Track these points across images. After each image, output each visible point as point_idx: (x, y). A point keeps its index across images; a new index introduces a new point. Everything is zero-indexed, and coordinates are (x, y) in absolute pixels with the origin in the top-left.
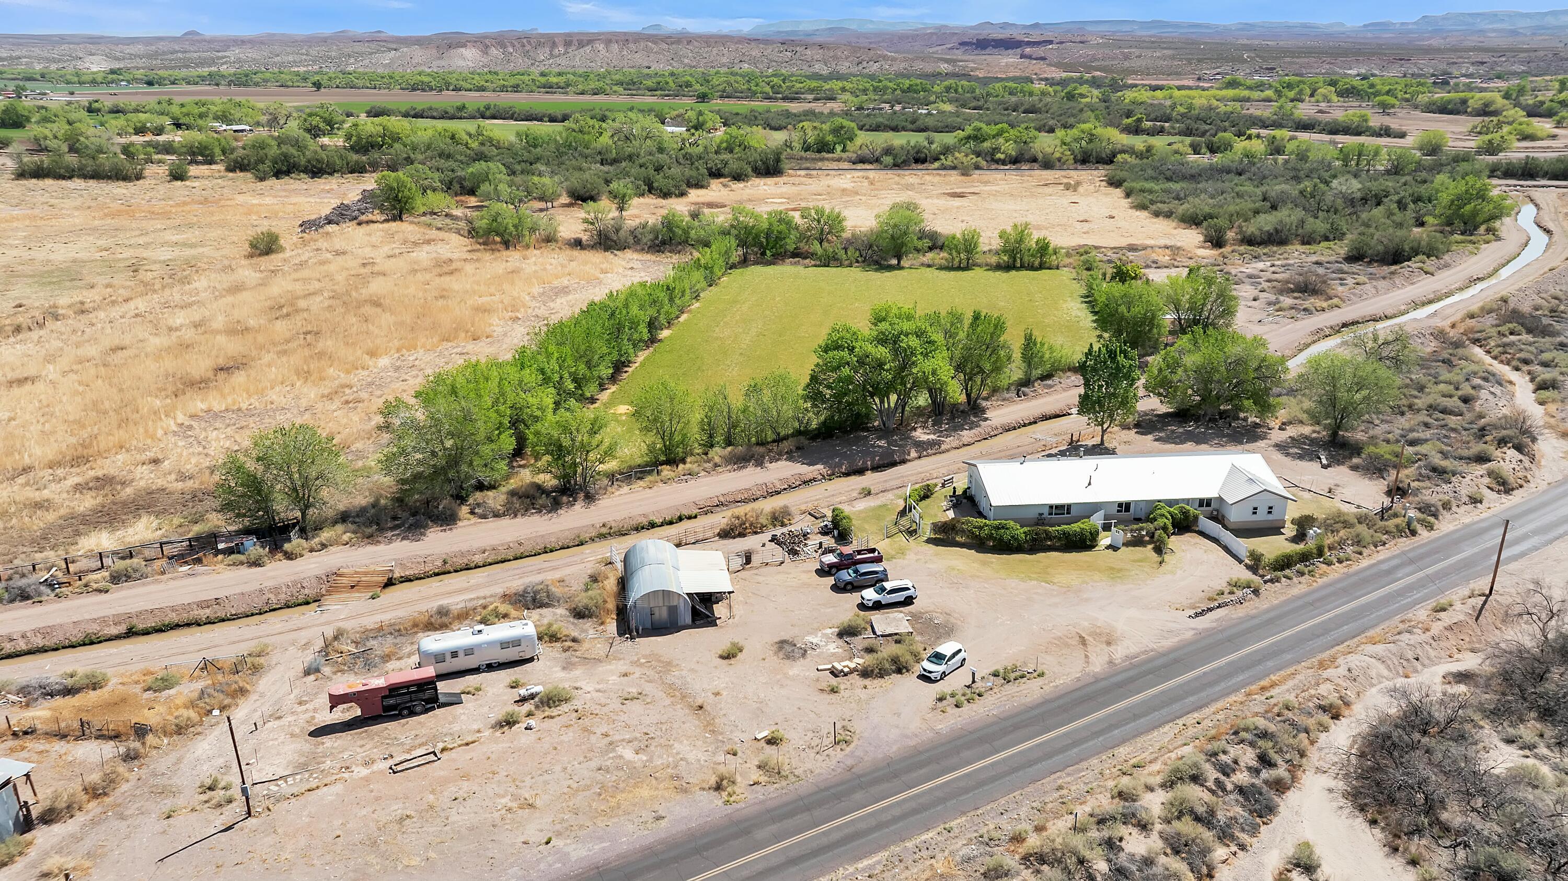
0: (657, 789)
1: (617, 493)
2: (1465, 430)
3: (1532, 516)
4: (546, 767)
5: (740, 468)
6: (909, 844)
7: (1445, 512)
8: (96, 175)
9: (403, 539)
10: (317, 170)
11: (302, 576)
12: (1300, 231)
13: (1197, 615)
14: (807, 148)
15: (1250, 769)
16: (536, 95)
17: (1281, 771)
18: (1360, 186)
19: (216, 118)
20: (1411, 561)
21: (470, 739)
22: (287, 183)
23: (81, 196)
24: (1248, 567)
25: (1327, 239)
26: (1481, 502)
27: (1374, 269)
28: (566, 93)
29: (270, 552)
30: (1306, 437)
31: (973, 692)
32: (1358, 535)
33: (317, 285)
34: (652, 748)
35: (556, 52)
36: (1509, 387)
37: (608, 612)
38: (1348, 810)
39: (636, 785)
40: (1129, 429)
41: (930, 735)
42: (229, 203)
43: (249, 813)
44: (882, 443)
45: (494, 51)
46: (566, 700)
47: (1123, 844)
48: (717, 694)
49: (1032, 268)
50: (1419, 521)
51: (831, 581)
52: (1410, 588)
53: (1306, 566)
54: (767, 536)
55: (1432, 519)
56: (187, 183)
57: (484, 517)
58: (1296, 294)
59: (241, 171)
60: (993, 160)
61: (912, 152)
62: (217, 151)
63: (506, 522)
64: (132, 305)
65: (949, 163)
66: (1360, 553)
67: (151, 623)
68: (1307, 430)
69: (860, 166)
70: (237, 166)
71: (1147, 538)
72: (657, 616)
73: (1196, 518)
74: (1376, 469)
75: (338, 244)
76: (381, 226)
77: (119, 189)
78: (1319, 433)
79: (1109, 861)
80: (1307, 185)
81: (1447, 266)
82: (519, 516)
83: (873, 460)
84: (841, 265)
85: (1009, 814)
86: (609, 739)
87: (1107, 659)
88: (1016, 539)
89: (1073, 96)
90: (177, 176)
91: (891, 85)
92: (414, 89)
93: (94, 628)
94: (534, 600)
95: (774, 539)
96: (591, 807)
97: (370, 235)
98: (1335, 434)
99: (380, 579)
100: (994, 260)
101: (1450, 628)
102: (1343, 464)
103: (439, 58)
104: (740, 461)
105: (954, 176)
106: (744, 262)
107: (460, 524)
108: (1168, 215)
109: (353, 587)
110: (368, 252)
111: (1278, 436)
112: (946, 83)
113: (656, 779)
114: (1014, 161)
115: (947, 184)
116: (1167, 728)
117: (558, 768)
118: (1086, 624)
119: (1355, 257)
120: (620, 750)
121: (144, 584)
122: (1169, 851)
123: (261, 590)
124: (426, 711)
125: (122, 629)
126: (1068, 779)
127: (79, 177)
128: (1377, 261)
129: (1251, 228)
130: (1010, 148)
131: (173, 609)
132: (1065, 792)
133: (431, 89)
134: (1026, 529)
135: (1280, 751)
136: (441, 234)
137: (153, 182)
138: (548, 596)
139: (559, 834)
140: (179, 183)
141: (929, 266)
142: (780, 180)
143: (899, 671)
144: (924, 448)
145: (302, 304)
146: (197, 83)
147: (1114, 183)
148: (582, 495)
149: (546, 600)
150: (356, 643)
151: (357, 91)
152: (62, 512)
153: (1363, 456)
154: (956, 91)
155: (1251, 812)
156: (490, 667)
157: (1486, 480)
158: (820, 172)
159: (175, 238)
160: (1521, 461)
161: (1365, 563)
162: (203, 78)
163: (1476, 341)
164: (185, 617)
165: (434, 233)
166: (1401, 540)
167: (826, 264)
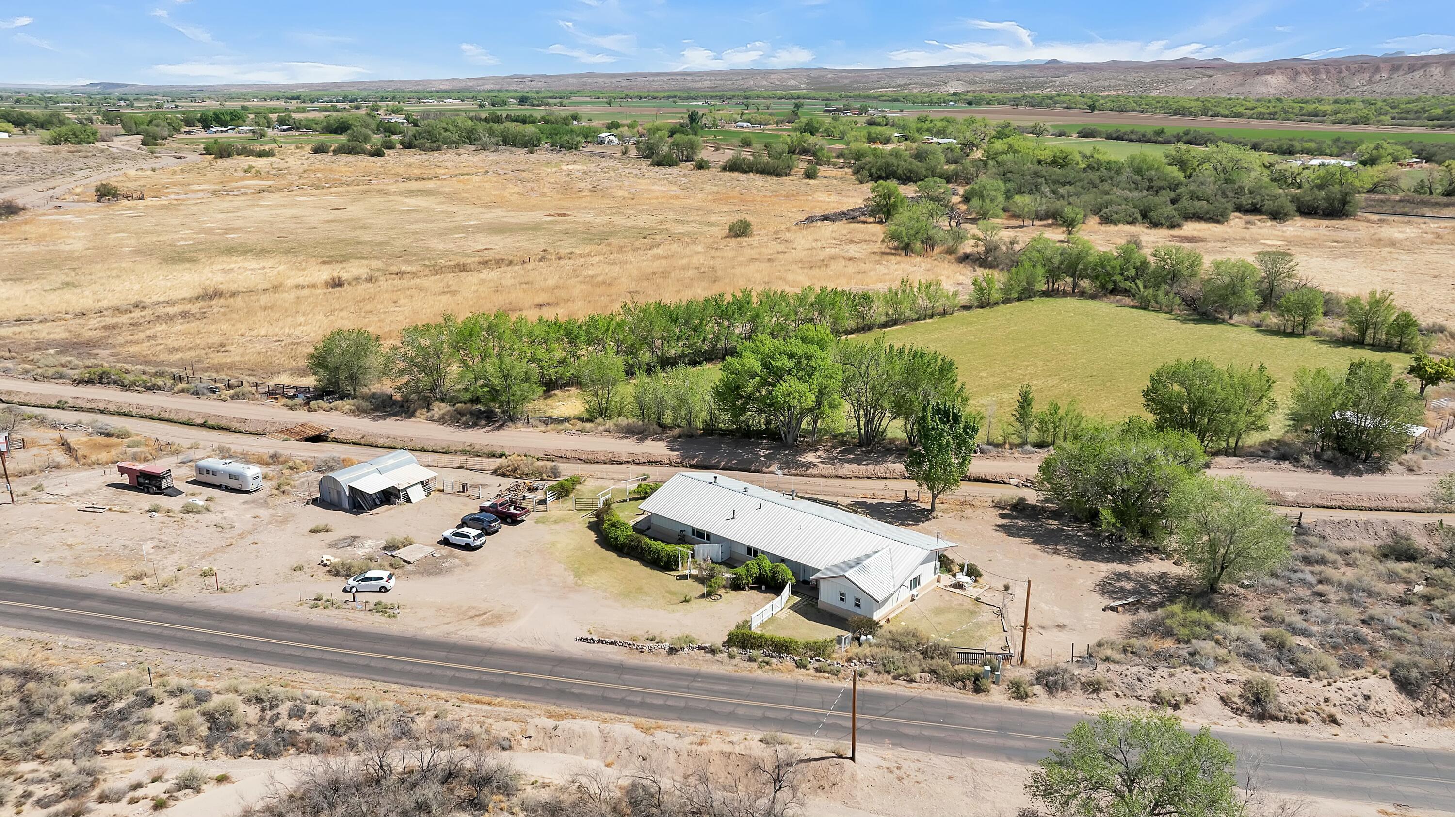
5: (623, 438)
7: (1077, 692)
21: (129, 511)
26: (1178, 707)
28: (1322, 122)
29: (305, 404)
35: (1378, 77)
43: (14, 502)
45: (1304, 78)
49: (1386, 348)
68: (1197, 573)
72: (332, 496)
73: (785, 581)
92: (1175, 114)
93: (195, 417)
98: (1212, 584)
102: (1132, 614)
103: (1241, 85)
125: (203, 422)
141: (1255, 327)
156: (226, 488)
166: (947, 688)
167: (1144, 306)
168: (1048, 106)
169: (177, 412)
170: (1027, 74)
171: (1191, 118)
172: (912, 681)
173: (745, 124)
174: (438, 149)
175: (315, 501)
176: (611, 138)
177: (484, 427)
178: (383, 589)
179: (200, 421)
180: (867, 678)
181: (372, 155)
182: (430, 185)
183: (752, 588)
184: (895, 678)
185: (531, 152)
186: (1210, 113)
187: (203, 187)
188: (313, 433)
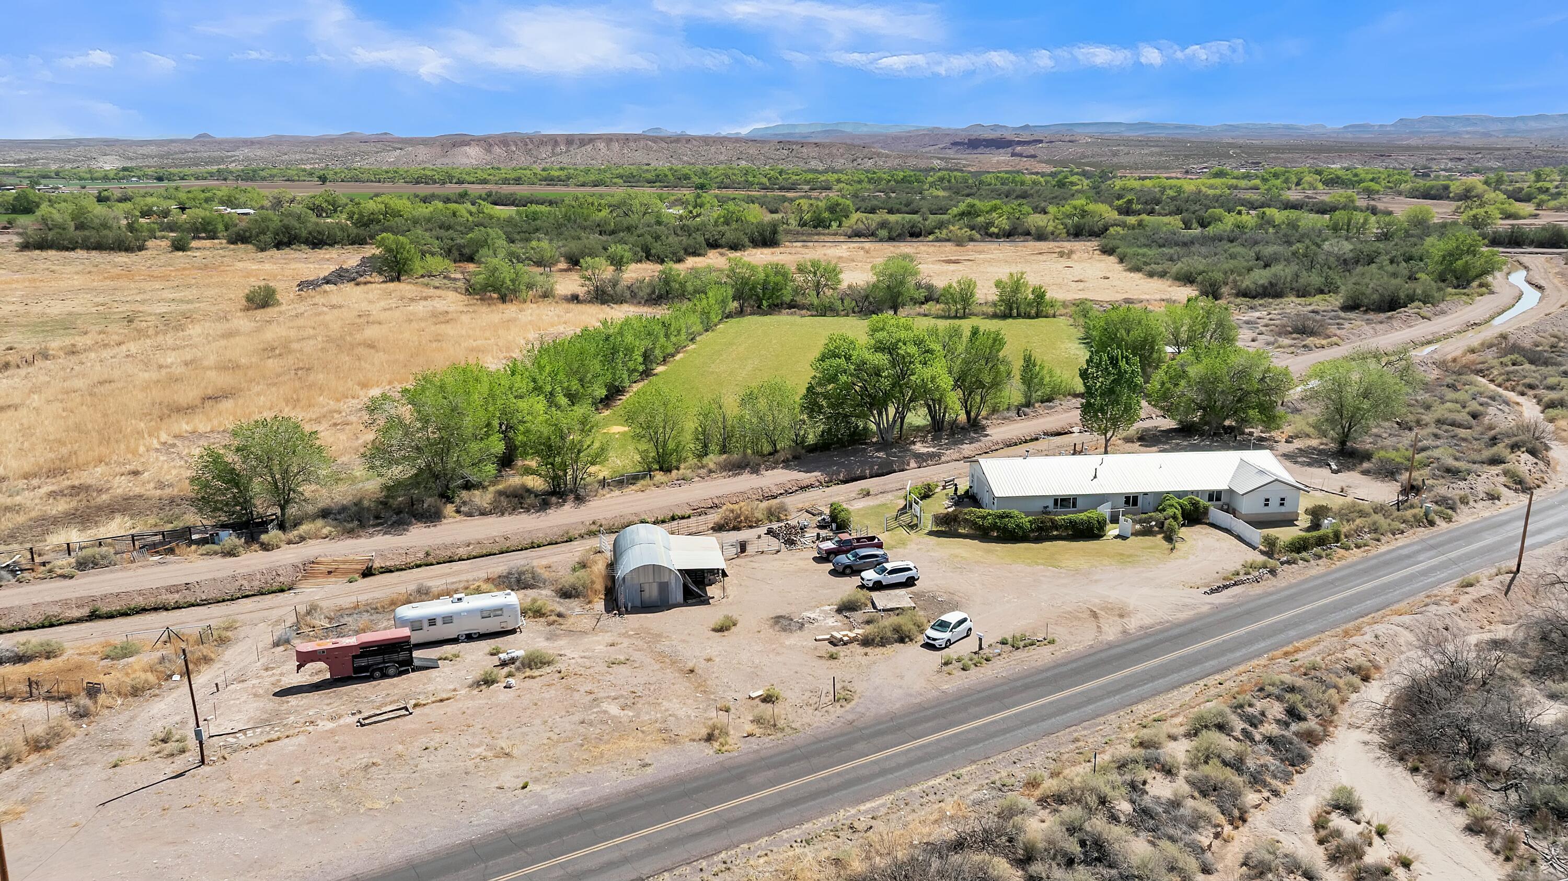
0: (643, 741)
1: (608, 496)
2: (1476, 439)
3: (1551, 512)
4: (524, 720)
5: (735, 475)
6: (916, 789)
7: (1462, 506)
8: (99, 247)
9: (384, 534)
10: (317, 241)
11: (278, 564)
12: (1295, 285)
13: (1213, 591)
14: (802, 224)
15: (1278, 721)
16: (537, 187)
17: (1312, 723)
18: (1351, 247)
19: (222, 203)
20: (1432, 547)
21: (445, 696)
22: (286, 252)
23: (83, 264)
24: (1262, 552)
25: (1322, 292)
26: (1499, 499)
27: (1372, 316)
28: (567, 185)
29: (246, 542)
30: (1314, 449)
31: (980, 657)
32: (1375, 523)
33: (311, 332)
34: (639, 706)
35: (558, 150)
36: (1516, 407)
37: (596, 592)
38: (1386, 761)
39: (621, 737)
40: (1133, 442)
41: (935, 693)
42: (228, 268)
43: (202, 761)
44: (881, 454)
45: (497, 150)
46: (549, 663)
47: (1147, 787)
48: (709, 660)
49: (1028, 316)
50: (1436, 513)
51: (830, 566)
52: (1433, 569)
53: (1324, 550)
54: (764, 530)
55: (1450, 512)
56: (189, 253)
57: (470, 515)
58: (1294, 335)
59: (243, 243)
60: (987, 233)
61: (907, 226)
62: (221, 227)
63: (492, 520)
64: (124, 348)
65: (944, 236)
66: (1378, 540)
67: (115, 607)
68: (1314, 443)
69: (857, 239)
70: (240, 238)
71: (1156, 529)
72: (646, 595)
73: (1206, 509)
74: (1388, 472)
75: (335, 299)
76: (378, 286)
77: (121, 258)
78: (1326, 444)
79: (1133, 802)
80: (1300, 247)
81: (1443, 313)
82: (506, 514)
83: (871, 469)
84: (838, 315)
85: (1023, 764)
86: (593, 696)
87: (1120, 628)
88: (1021, 528)
89: (1064, 185)
90: (179, 246)
91: (885, 176)
92: (417, 183)
93: (54, 610)
94: (518, 581)
95: (770, 532)
96: (571, 756)
97: (367, 293)
98: (1343, 443)
99: (359, 567)
100: (991, 310)
101: (1478, 601)
102: (1353, 470)
104: (737, 468)
105: (949, 247)
106: (741, 313)
107: (445, 521)
108: (1163, 275)
109: (330, 573)
110: (364, 306)
111: (1284, 448)
112: (939, 174)
113: (643, 732)
114: (1009, 235)
115: (942, 253)
116: (1187, 688)
117: (538, 721)
118: (1097, 601)
119: (1352, 306)
120: (604, 706)
121: (111, 572)
122: (1196, 794)
123: (234, 577)
124: (400, 674)
125: (85, 611)
126: (1085, 733)
127: (82, 248)
128: (1373, 310)
129: (1247, 282)
130: (1004, 223)
131: (140, 593)
132: (1081, 744)
133: (435, 182)
134: (1030, 518)
135: (1309, 706)
136: (438, 292)
137: (156, 252)
138: (533, 578)
139: (537, 780)
140: (181, 253)
141: (925, 315)
142: (777, 250)
143: (902, 640)
144: (922, 459)
145: (295, 346)
146: (205, 179)
147: (1107, 251)
148: (572, 496)
149: (532, 581)
150: (331, 619)
151: (362, 184)
152: (33, 514)
153: (1374, 460)
154: (949, 181)
155: (1282, 760)
156: (470, 638)
157: (1503, 479)
158: (816, 244)
159: (171, 296)
160: (1536, 464)
161: (1383, 549)
162: (211, 175)
163: (1479, 372)
164: (152, 602)
165: (432, 291)
170: (188, 149)
186: (454, 181)
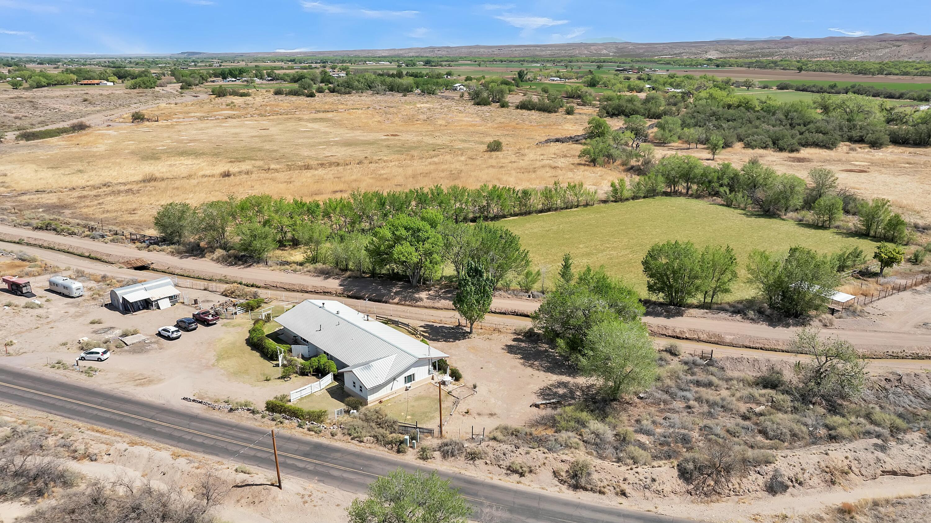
8: (541, 109)
50: (419, 447)
84: (738, 207)
88: (253, 339)
100: (851, 225)
107: (203, 259)
109: (129, 263)
141: (799, 221)
166: (381, 448)
167: (728, 205)
168: (771, 68)
169: (78, 248)
170: (766, 46)
171: (870, 76)
172: (361, 442)
173: (555, 79)
174: (349, 93)
175: (106, 306)
176: (462, 87)
177: (240, 265)
178: (99, 360)
179: (87, 254)
180: (336, 437)
181: (308, 96)
182: (330, 115)
183: (313, 375)
184: (352, 439)
185: (405, 96)
187: (196, 114)
188: (139, 264)
